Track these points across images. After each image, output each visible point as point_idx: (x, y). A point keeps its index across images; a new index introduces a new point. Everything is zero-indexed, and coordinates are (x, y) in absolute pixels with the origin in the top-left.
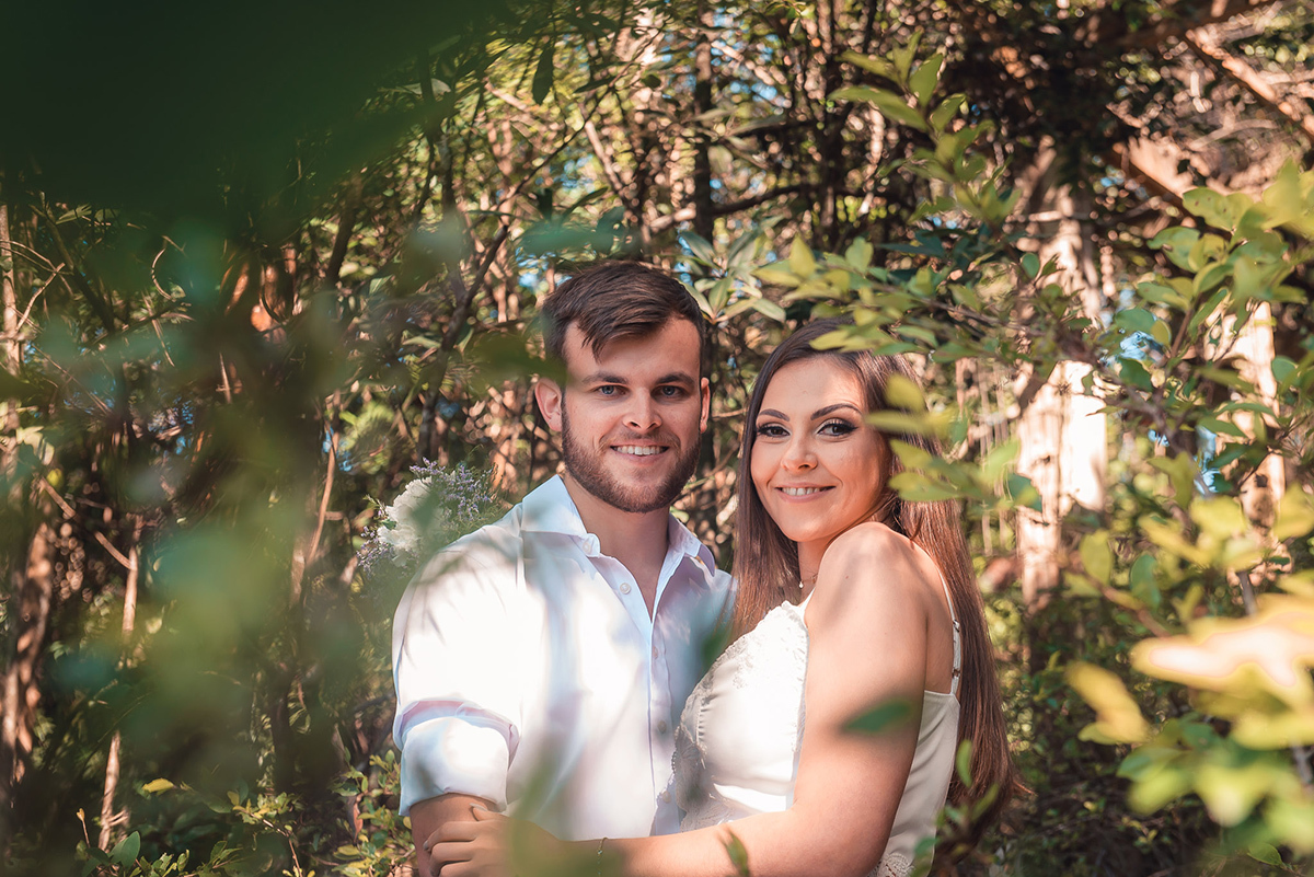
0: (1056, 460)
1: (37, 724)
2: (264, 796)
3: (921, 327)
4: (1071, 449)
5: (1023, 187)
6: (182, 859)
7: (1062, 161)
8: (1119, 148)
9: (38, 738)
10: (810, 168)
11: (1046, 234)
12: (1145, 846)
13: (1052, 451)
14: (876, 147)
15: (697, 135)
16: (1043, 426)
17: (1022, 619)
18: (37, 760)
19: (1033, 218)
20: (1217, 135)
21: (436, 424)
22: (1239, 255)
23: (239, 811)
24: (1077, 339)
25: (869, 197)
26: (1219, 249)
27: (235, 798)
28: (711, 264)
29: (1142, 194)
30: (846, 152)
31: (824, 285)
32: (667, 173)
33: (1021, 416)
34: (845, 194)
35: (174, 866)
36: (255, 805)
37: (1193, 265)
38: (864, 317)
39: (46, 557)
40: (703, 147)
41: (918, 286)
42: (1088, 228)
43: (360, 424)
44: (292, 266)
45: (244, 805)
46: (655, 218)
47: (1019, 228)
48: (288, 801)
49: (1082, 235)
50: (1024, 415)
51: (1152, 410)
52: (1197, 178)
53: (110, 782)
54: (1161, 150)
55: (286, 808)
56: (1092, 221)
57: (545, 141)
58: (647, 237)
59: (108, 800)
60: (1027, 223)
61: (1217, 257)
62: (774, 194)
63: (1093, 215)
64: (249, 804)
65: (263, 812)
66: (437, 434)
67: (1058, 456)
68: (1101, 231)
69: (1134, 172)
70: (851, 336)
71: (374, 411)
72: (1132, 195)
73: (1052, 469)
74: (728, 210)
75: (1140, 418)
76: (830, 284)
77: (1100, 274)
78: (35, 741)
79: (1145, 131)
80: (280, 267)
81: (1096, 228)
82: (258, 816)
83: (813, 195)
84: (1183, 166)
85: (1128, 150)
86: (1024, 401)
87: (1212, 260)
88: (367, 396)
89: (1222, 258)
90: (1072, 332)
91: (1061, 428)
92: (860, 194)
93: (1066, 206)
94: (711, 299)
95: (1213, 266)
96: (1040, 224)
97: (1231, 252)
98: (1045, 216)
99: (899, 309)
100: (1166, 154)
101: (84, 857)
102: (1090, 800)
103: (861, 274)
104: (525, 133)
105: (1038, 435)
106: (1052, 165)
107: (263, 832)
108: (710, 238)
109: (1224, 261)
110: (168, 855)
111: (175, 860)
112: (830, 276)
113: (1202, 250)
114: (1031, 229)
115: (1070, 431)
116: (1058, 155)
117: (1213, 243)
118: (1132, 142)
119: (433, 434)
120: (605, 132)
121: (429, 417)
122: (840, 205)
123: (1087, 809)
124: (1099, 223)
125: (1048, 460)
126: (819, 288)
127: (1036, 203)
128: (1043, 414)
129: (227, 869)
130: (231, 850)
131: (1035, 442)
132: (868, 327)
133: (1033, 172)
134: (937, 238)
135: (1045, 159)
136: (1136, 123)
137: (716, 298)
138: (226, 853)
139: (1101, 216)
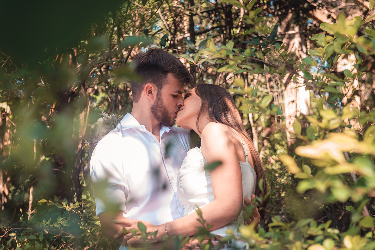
0: (295, 102)
1: (10, 187)
2: (72, 203)
3: (247, 65)
4: (300, 98)
5: (284, 24)
6: (49, 221)
7: (294, 16)
8: (311, 12)
9: (10, 191)
10: (222, 21)
11: (291, 37)
12: (321, 209)
13: (294, 99)
14: (242, 14)
15: (190, 13)
16: (291, 92)
17: (288, 147)
18: (10, 197)
19: (287, 33)
20: (339, 7)
21: (118, 97)
22: (336, 41)
23: (65, 208)
24: (291, 66)
25: (239, 29)
26: (331, 39)
27: (64, 204)
28: (194, 49)
29: (317, 25)
30: (233, 16)
31: (220, 54)
32: (183, 23)
33: (285, 89)
34: (233, 28)
35: (47, 223)
36: (69, 205)
37: (323, 45)
38: (231, 63)
39: (9, 139)
40: (191, 16)
41: (247, 53)
42: (303, 35)
43: (99, 98)
44: (76, 54)
45: (66, 206)
46: (179, 37)
47: (283, 36)
48: (79, 204)
49: (301, 37)
50: (286, 89)
51: (313, 85)
52: (333, 20)
53: (30, 202)
54: (322, 12)
55: (78, 206)
56: (303, 33)
57: (147, 16)
58: (176, 42)
59: (30, 207)
60: (285, 34)
61: (330, 42)
62: (213, 28)
63: (304, 31)
64: (68, 205)
65: (72, 207)
66: (119, 100)
67: (296, 100)
68: (306, 36)
69: (315, 19)
70: (228, 68)
71: (102, 95)
72: (315, 25)
73: (294, 104)
74: (200, 34)
75: (309, 88)
76: (221, 54)
77: (307, 48)
78: (9, 192)
79: (317, 7)
80: (73, 54)
81: (305, 35)
82: (70, 209)
83: (224, 29)
84: (329, 17)
85: (313, 12)
86: (286, 85)
87: (328, 43)
88: (100, 90)
89: (331, 42)
90: (290, 64)
91: (296, 92)
92: (237, 28)
93: (297, 29)
94: (194, 59)
95: (329, 44)
96: (289, 35)
97: (334, 40)
98: (291, 32)
99: (241, 60)
100: (324, 13)
101: (22, 221)
102: (306, 196)
103: (230, 51)
104: (142, 14)
105: (290, 95)
106: (292, 18)
107: (72, 213)
108: (195, 43)
109: (332, 43)
110: (45, 220)
111: (47, 221)
112: (221, 52)
113: (326, 40)
114: (287, 36)
115: (299, 93)
116: (293, 15)
117: (329, 38)
118: (314, 10)
119: (117, 100)
120: (165, 13)
121: (116, 95)
122: (232, 31)
123: (305, 199)
124: (306, 33)
125: (293, 101)
126: (218, 55)
127: (288, 28)
128: (291, 89)
129: (62, 223)
130: (63, 218)
131: (289, 97)
132: (233, 65)
133: (287, 20)
134: (259, 39)
135: (290, 16)
136: (315, 5)
137: (196, 59)
138: (61, 219)
139: (306, 32)
